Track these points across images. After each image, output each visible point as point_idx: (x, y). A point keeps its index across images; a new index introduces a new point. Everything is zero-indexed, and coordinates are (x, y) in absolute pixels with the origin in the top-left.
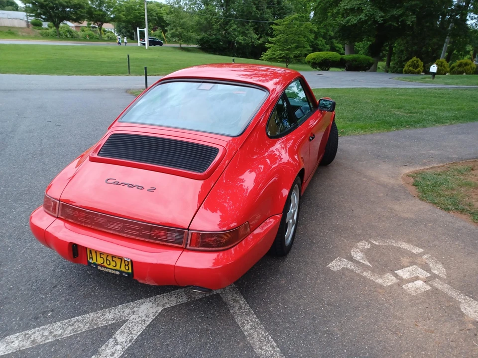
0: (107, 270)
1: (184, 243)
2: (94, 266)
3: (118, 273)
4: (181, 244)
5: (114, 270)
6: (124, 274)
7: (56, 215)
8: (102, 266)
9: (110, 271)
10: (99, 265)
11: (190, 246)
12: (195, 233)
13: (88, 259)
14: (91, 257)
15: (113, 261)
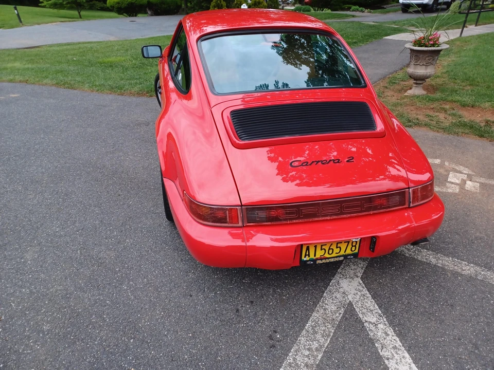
0: (328, 261)
1: (407, 203)
2: (312, 263)
3: (342, 258)
4: (404, 204)
5: (337, 257)
6: (349, 257)
7: (240, 224)
8: (321, 259)
9: (332, 260)
10: (317, 259)
11: (413, 203)
12: (415, 189)
13: (303, 258)
14: (307, 254)
15: (337, 247)
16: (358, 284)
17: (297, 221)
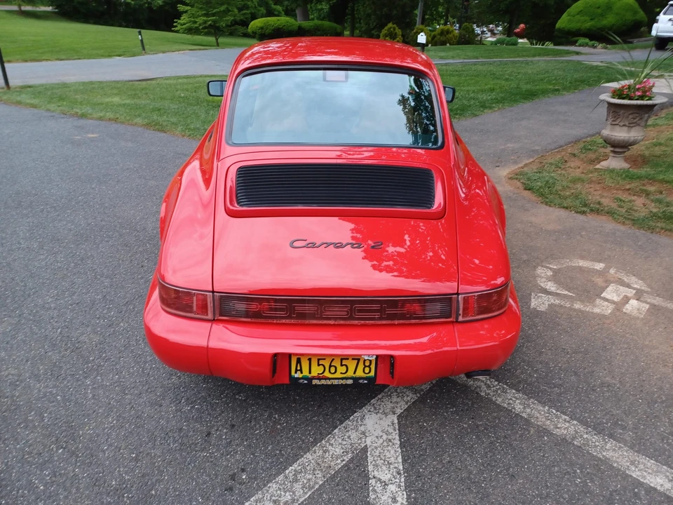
0: (329, 382)
1: (454, 315)
2: (306, 382)
3: (350, 382)
4: (450, 317)
5: (342, 379)
6: (361, 381)
7: (210, 316)
8: (319, 379)
9: (336, 382)
10: (314, 378)
11: (463, 317)
12: (468, 297)
13: (293, 373)
14: (299, 368)
15: (342, 365)
16: (390, 424)
17: (288, 321)
